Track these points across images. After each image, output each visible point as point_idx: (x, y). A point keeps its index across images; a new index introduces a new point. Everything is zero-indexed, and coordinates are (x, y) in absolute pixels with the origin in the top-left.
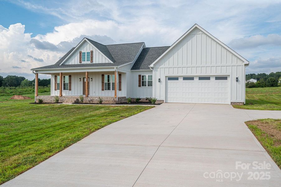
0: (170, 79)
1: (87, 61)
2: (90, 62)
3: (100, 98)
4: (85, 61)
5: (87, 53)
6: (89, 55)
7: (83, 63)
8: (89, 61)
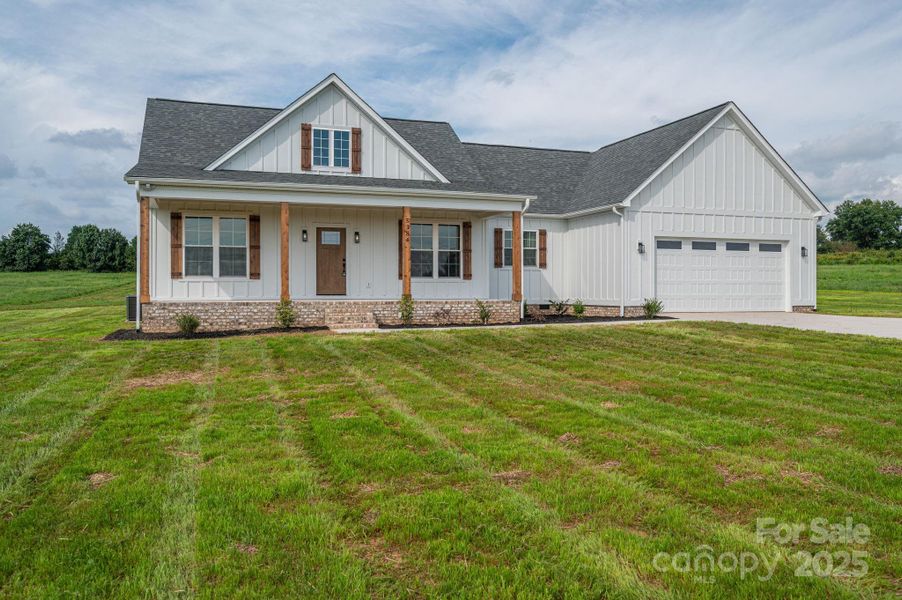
0: (662, 244)
1: (337, 163)
2: (350, 170)
3: (480, 303)
4: (326, 162)
5: (337, 134)
6: (346, 145)
7: (317, 170)
8: (346, 164)
